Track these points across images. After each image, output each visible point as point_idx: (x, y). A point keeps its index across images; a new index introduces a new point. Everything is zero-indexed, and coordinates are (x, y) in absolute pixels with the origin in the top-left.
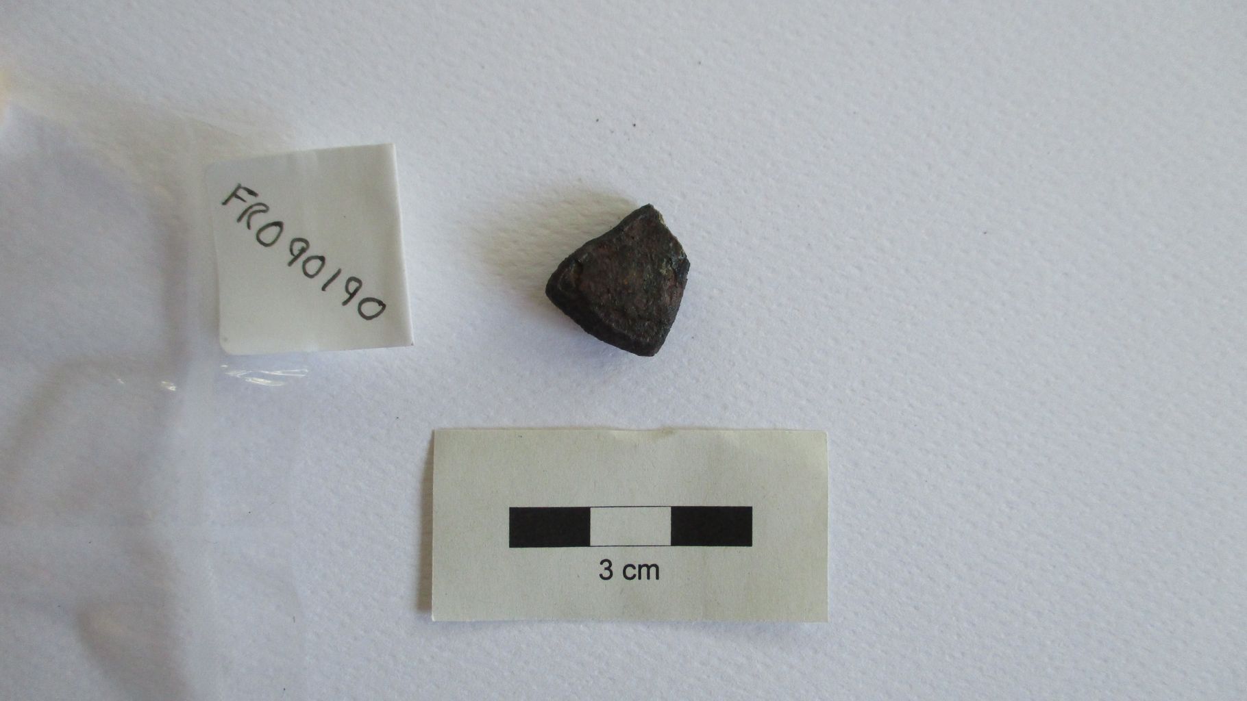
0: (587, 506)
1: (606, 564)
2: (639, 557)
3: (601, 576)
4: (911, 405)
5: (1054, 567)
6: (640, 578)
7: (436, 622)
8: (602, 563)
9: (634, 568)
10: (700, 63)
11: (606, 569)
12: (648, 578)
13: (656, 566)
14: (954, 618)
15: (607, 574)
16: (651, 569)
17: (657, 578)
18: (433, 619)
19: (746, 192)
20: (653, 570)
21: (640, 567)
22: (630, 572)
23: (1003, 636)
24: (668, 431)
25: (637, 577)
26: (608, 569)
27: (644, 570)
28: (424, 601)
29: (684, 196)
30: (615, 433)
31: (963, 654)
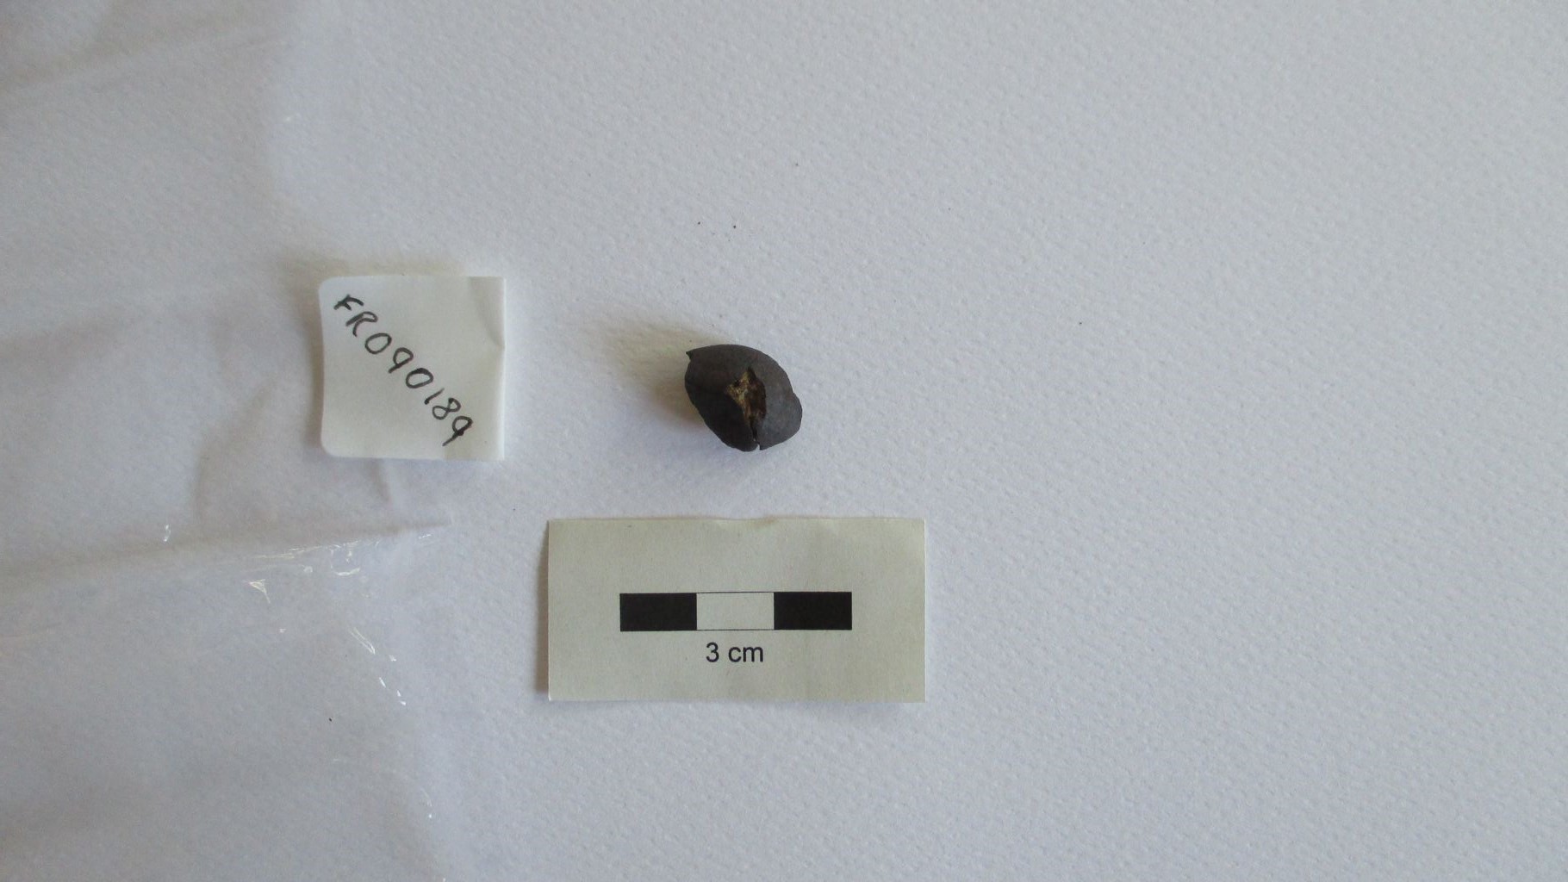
0: (694, 592)
1: (713, 647)
2: (744, 641)
3: (708, 658)
4: (1007, 493)
5: (1153, 650)
6: (745, 660)
7: (553, 703)
8: (708, 646)
9: (739, 651)
10: (797, 165)
11: (712, 651)
12: (753, 660)
13: (760, 649)
14: (1052, 700)
15: (713, 656)
16: (756, 652)
17: (762, 660)
18: (550, 699)
19: (843, 288)
20: (757, 653)
21: (745, 650)
22: (735, 655)
23: (1101, 717)
24: (769, 520)
25: (742, 659)
26: (714, 651)
27: (749, 653)
28: (541, 682)
29: (784, 295)
30: (718, 522)
31: (1062, 735)
